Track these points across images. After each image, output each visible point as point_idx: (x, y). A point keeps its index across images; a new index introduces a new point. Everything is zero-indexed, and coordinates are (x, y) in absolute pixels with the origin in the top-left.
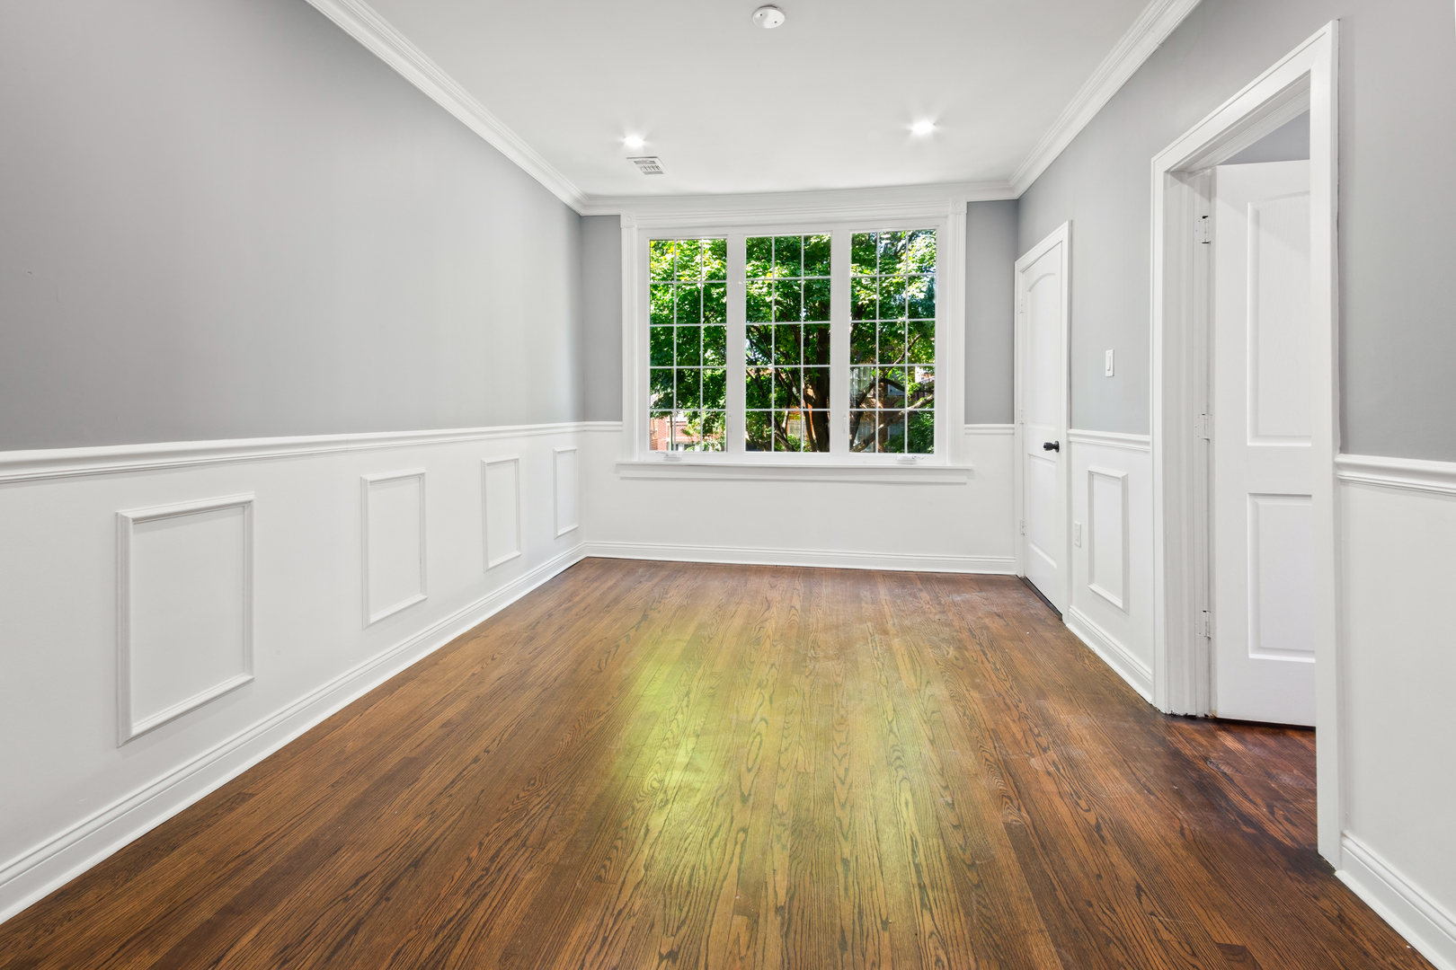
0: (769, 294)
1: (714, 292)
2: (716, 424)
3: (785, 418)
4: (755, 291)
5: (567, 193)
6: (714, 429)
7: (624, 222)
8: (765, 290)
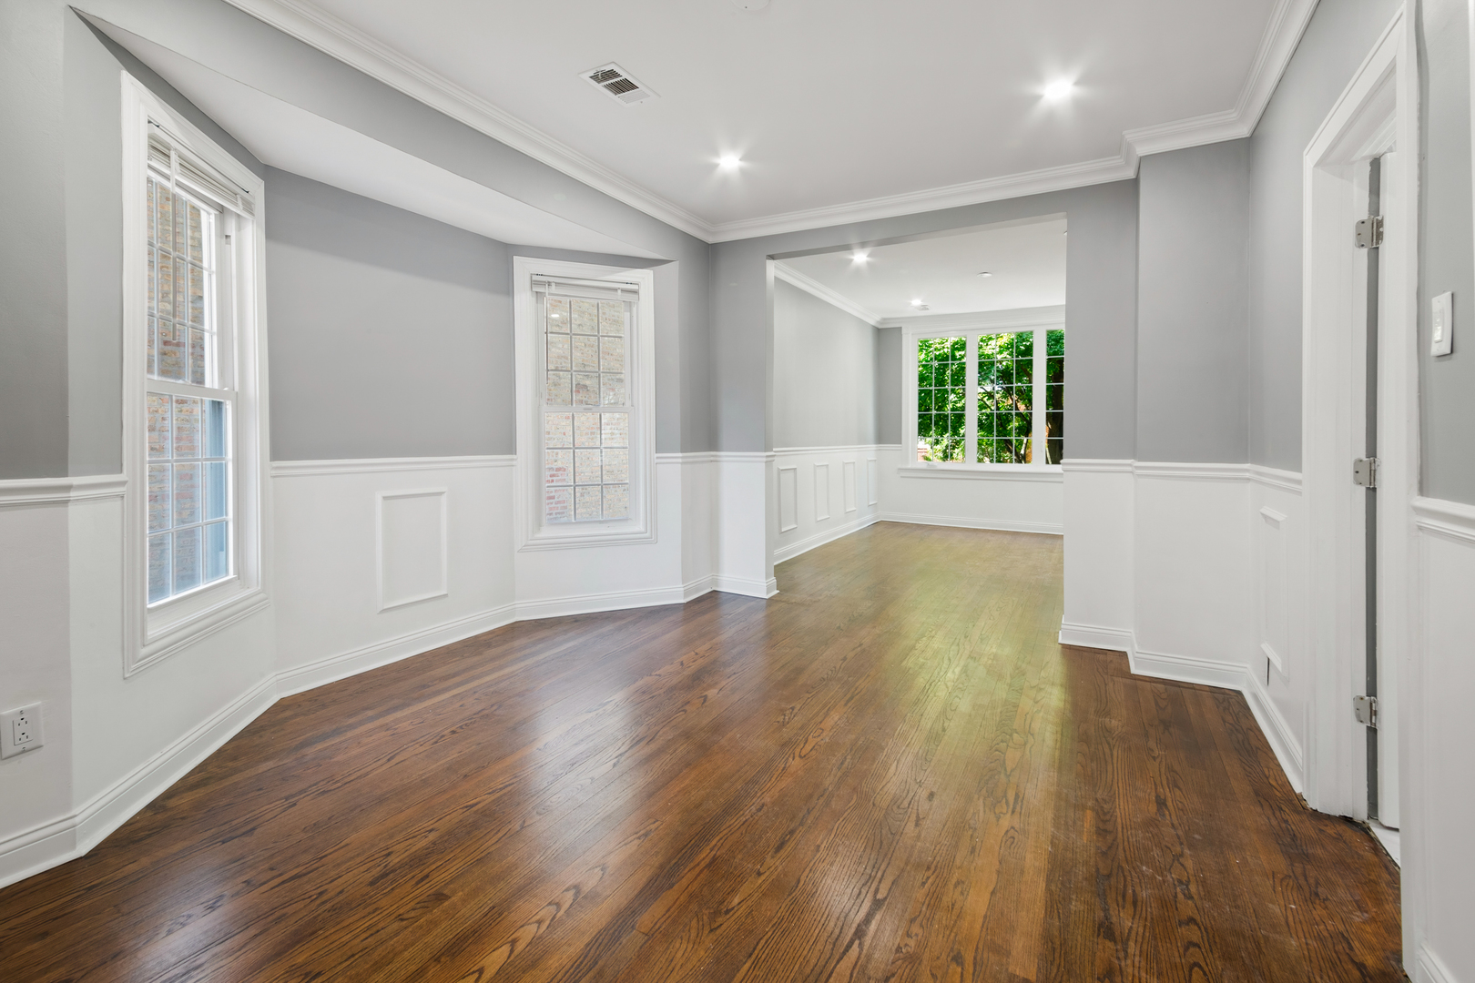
0: (1001, 352)
1: (958, 354)
2: (956, 451)
3: (1024, 445)
4: (988, 351)
5: (873, 320)
6: (954, 455)
7: (904, 331)
8: (998, 350)
